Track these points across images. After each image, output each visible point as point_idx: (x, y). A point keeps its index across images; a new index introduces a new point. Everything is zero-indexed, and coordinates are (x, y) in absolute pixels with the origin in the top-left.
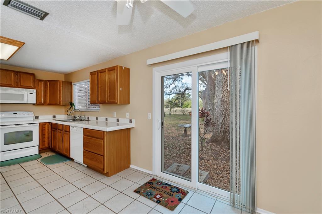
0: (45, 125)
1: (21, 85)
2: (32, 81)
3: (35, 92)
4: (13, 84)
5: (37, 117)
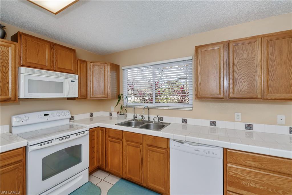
1: (59, 67)
2: (72, 61)
3: (78, 79)
4: (47, 64)
5: (72, 118)
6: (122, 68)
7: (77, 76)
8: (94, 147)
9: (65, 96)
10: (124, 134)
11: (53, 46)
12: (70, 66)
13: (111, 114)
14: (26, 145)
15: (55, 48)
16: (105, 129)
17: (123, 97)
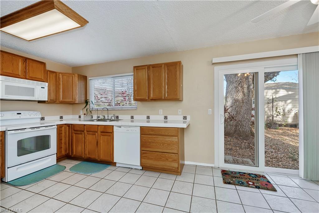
0: (62, 127)
1: (30, 76)
2: (43, 72)
3: (47, 86)
4: (20, 74)
5: (43, 119)
6: (89, 78)
7: (47, 84)
8: (62, 139)
9: (36, 99)
10: (85, 127)
11: (25, 60)
12: (40, 75)
13: (80, 117)
14: (5, 130)
15: (27, 61)
16: (71, 125)
17: (89, 102)
